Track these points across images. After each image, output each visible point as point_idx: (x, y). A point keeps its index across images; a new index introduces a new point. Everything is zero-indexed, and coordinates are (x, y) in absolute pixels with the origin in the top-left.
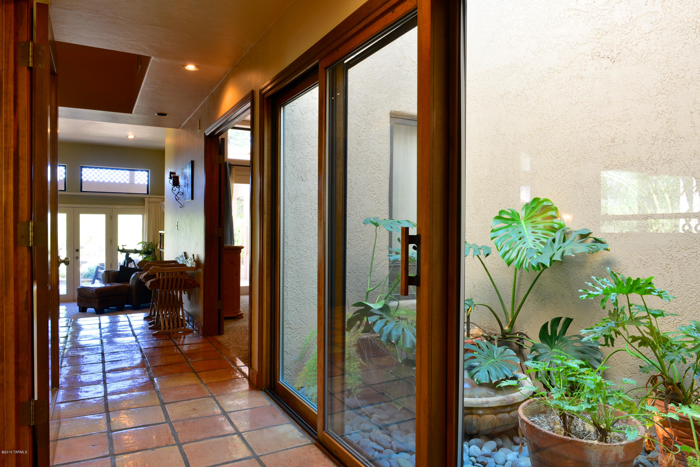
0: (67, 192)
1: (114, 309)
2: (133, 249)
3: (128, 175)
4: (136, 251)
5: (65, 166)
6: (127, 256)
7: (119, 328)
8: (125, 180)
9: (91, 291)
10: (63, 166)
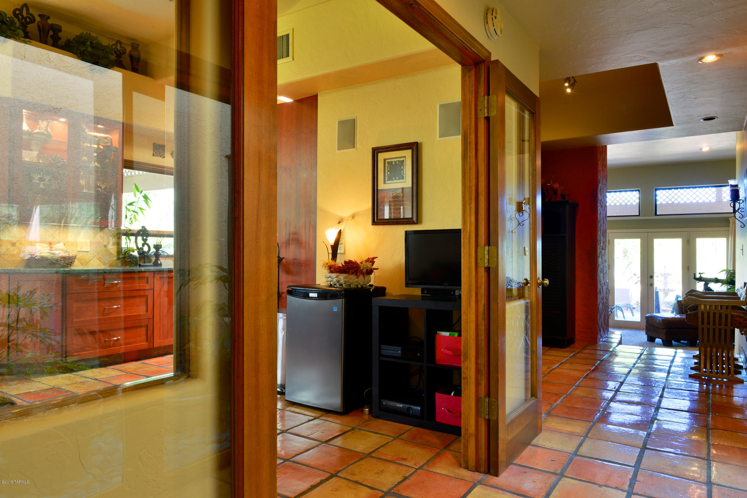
0: (641, 216)
1: (685, 343)
2: (714, 277)
3: (713, 193)
4: (717, 281)
5: (639, 191)
6: (706, 285)
7: (656, 362)
8: (710, 198)
9: (658, 321)
10: (636, 191)
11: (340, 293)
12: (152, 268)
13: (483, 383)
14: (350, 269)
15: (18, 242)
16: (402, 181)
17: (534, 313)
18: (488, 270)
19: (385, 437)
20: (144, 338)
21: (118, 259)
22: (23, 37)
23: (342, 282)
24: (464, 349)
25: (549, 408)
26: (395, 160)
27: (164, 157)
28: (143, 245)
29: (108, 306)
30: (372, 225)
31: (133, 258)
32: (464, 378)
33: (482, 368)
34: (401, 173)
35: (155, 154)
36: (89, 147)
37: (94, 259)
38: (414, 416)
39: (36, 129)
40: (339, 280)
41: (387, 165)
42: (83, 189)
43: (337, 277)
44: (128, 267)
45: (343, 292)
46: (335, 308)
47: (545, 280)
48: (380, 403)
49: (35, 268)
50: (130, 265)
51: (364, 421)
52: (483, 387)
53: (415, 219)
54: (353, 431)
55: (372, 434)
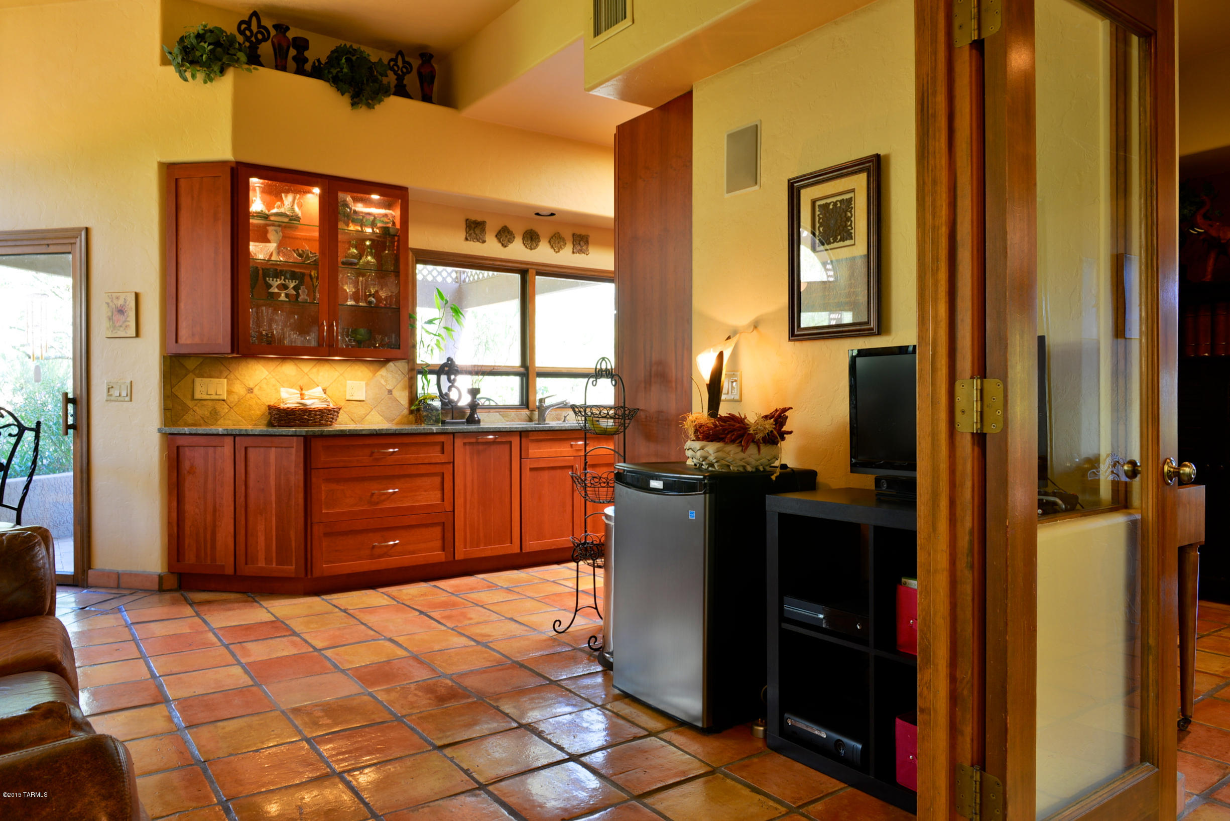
11: (700, 483)
12: (466, 427)
13: (968, 730)
14: (726, 432)
15: (257, 387)
16: (848, 242)
17: (1151, 550)
18: (980, 439)
19: (771, 803)
20: (439, 543)
21: (411, 412)
22: (247, 64)
23: (712, 458)
24: (922, 638)
25: (1217, 778)
26: (835, 201)
27: (484, 242)
28: (450, 388)
29: (377, 490)
30: (790, 340)
31: (432, 410)
32: (922, 711)
33: (965, 692)
34: (846, 226)
35: (469, 238)
36: (359, 231)
37: (372, 413)
38: (846, 761)
39: (274, 208)
40: (706, 454)
41: (818, 213)
42: (347, 301)
43: (702, 448)
44: (423, 425)
45: (706, 481)
46: (691, 513)
47: (1186, 466)
48: (782, 721)
49: (279, 426)
50: (427, 422)
51: (745, 756)
52: (968, 739)
53: (873, 324)
54: (711, 777)
55: (746, 792)
